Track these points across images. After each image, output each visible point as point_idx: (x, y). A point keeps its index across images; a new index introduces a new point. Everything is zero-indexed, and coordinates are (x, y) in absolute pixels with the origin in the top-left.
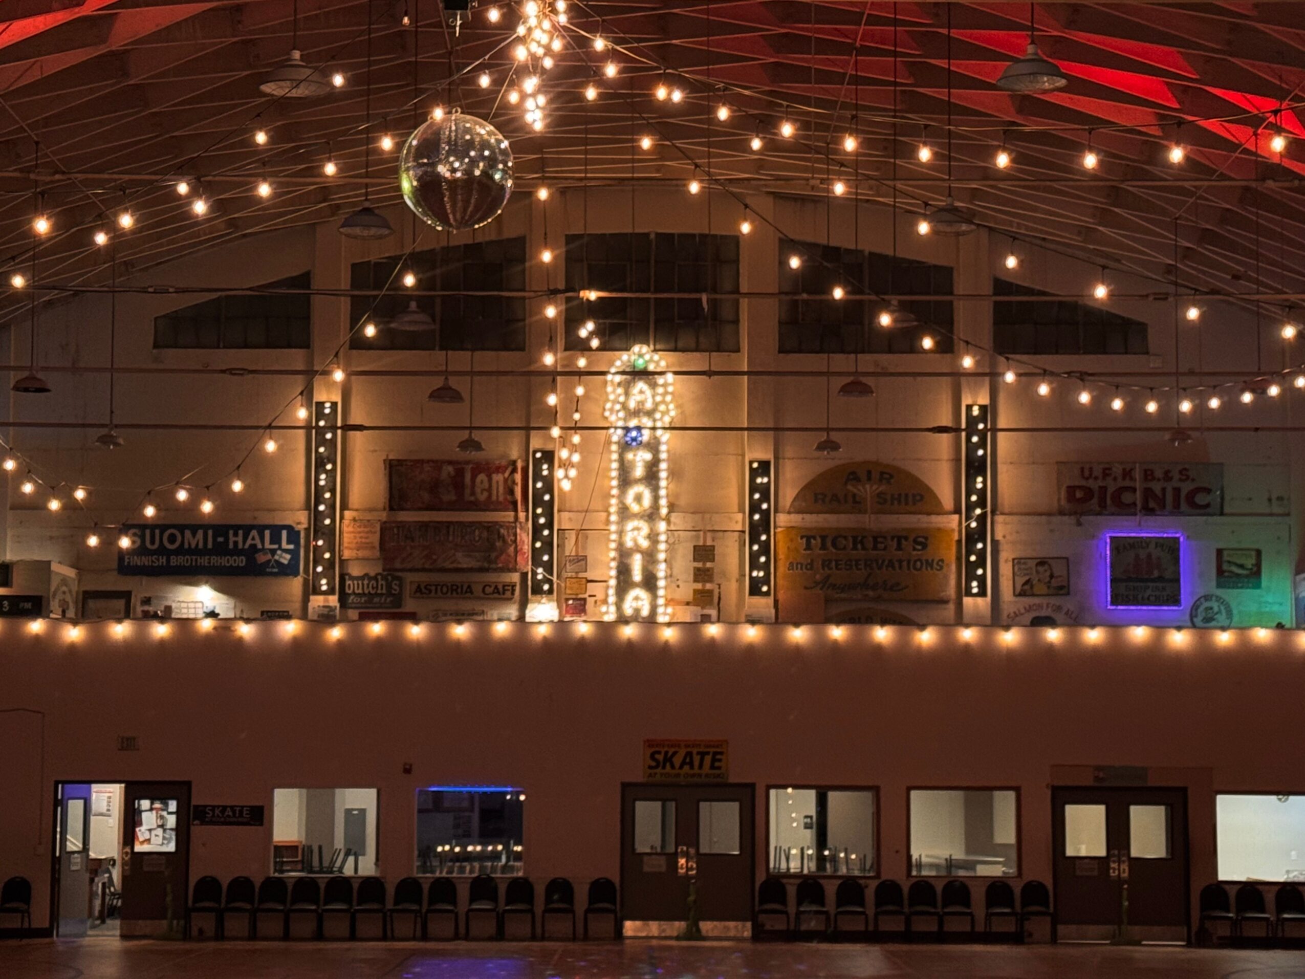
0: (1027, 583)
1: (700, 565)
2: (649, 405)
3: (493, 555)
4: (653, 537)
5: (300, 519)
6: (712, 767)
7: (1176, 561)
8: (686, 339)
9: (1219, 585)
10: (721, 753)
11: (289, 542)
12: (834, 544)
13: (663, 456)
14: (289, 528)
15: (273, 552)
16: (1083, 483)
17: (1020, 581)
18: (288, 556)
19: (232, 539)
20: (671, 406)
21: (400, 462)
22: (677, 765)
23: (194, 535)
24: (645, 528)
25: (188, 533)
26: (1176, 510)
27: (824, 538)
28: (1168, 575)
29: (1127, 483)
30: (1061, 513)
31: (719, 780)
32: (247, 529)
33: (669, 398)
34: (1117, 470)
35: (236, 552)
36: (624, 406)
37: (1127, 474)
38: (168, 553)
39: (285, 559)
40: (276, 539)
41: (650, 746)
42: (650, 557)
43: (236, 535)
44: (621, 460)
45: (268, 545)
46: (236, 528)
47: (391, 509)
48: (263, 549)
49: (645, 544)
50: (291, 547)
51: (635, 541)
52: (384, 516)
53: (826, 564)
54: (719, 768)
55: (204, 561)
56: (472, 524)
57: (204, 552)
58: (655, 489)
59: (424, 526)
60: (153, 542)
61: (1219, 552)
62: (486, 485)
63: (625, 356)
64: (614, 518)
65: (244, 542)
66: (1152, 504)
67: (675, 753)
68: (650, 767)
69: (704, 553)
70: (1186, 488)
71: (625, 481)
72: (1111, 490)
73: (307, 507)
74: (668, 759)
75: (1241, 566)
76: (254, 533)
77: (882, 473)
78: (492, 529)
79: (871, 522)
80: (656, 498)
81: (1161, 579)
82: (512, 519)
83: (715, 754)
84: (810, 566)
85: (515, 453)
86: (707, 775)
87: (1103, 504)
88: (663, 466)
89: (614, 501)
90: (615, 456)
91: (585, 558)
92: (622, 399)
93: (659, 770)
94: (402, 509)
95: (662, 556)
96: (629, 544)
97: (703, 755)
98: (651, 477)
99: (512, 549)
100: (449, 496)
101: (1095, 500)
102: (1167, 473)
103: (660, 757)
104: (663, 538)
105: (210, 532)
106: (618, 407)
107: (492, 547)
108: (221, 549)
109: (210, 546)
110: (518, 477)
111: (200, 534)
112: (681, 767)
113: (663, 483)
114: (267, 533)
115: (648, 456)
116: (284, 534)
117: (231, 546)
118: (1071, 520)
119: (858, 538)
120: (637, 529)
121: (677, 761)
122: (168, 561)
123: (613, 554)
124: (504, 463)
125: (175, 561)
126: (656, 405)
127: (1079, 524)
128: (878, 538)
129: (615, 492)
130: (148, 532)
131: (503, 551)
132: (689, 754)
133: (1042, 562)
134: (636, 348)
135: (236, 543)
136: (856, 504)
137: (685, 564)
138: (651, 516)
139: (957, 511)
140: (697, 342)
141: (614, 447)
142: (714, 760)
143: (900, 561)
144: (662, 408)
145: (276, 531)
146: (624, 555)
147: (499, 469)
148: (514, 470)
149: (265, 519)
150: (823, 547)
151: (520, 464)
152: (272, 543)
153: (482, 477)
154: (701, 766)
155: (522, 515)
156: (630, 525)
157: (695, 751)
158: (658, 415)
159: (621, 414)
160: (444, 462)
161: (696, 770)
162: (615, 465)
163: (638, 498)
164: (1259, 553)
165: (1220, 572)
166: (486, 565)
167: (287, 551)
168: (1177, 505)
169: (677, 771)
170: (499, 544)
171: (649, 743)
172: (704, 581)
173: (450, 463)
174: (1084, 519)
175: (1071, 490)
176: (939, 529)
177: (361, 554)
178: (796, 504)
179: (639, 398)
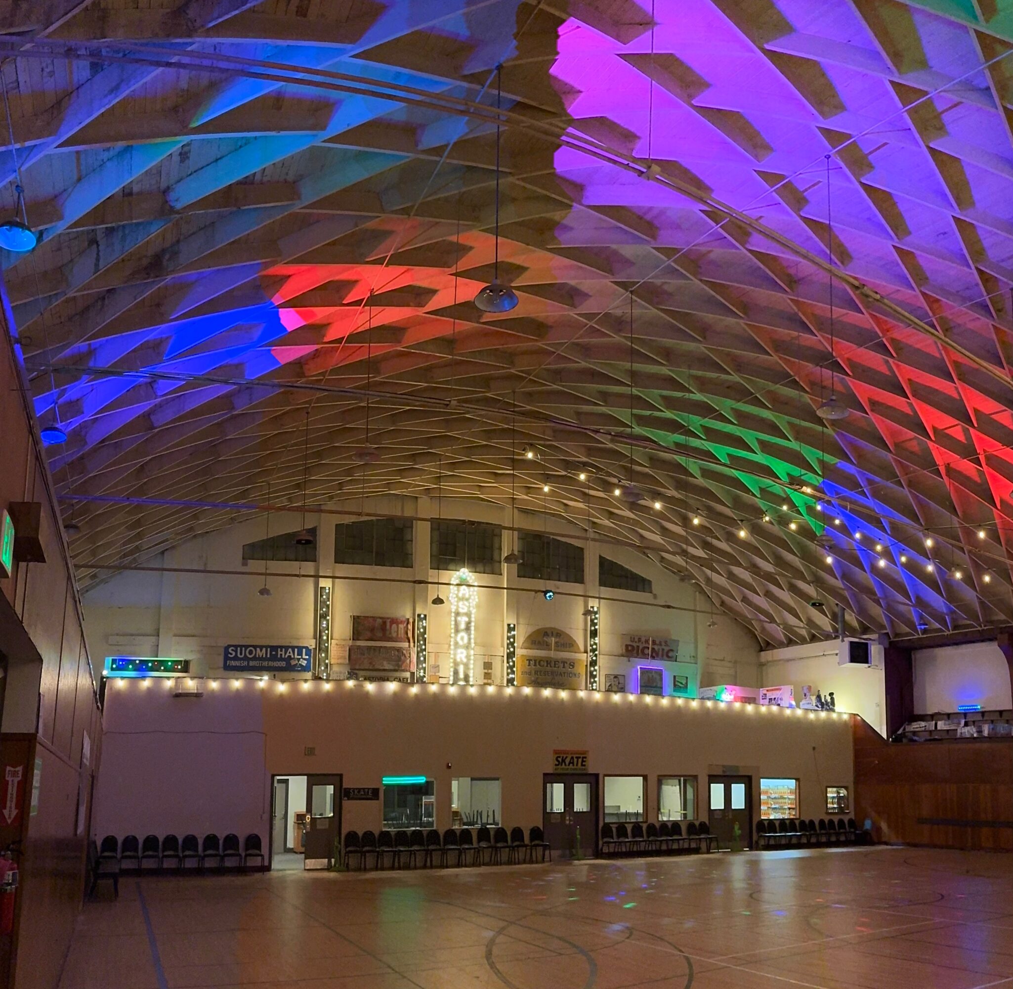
0: (610, 685)
1: (486, 671)
2: (467, 596)
3: (400, 663)
4: (468, 657)
5: (311, 644)
6: (582, 765)
7: (661, 679)
8: (480, 567)
9: (674, 691)
10: (585, 758)
11: (306, 655)
12: (540, 665)
13: (473, 619)
14: (306, 648)
15: (299, 660)
16: (631, 644)
17: (608, 684)
18: (306, 662)
19: (279, 653)
20: (476, 597)
21: (358, 617)
22: (567, 763)
23: (261, 651)
24: (465, 652)
25: (258, 649)
26: (662, 659)
27: (535, 661)
28: (659, 685)
29: (647, 645)
30: (622, 655)
31: (584, 772)
32: (287, 648)
33: (475, 593)
34: (643, 639)
35: (281, 659)
36: (457, 596)
37: (647, 641)
38: (248, 659)
39: (304, 663)
40: (300, 653)
41: (556, 753)
42: (466, 666)
43: (281, 651)
44: (456, 621)
45: (296, 656)
46: (281, 647)
47: (353, 639)
48: (294, 658)
49: (465, 660)
50: (307, 657)
51: (461, 659)
52: (350, 643)
53: (536, 672)
54: (585, 765)
55: (265, 664)
56: (390, 648)
57: (266, 659)
58: (469, 635)
59: (369, 648)
60: (241, 654)
61: (675, 677)
62: (396, 629)
63: (457, 573)
64: (452, 647)
65: (285, 654)
66: (654, 655)
67: (566, 757)
68: (556, 765)
69: (488, 666)
70: (666, 649)
71: (457, 631)
72: (641, 647)
73: (315, 637)
74: (563, 761)
75: (681, 683)
76: (290, 650)
77: (557, 633)
78: (399, 650)
79: (552, 654)
80: (470, 639)
81: (656, 687)
82: (407, 646)
83: (583, 758)
84: (530, 673)
85: (408, 615)
86: (580, 769)
87: (638, 654)
88: (473, 624)
89: (452, 640)
90: (453, 619)
91: (438, 666)
92: (456, 592)
93: (559, 767)
94: (358, 640)
95: (472, 666)
96: (458, 660)
97: (578, 758)
98: (468, 629)
99: (408, 661)
100: (380, 634)
101: (635, 652)
102: (660, 642)
103: (560, 759)
104: (472, 657)
105: (269, 649)
106: (455, 596)
107: (399, 659)
108: (274, 658)
109: (268, 656)
110: (410, 627)
111: (264, 650)
112: (569, 765)
113: (473, 632)
114: (296, 650)
115: (467, 619)
116: (304, 650)
117: (279, 656)
118: (625, 659)
119: (548, 661)
120: (462, 653)
121: (567, 761)
122: (248, 664)
123: (452, 665)
124: (404, 619)
125: (252, 663)
126: (470, 596)
127: (629, 661)
128: (556, 662)
129: (453, 635)
130: (239, 649)
131: (404, 662)
132: (572, 758)
133: (616, 677)
134: (463, 570)
135: (281, 655)
136: (547, 646)
137: (481, 671)
138: (467, 647)
139: (586, 652)
140: (484, 570)
141: (453, 614)
142: (583, 761)
143: (564, 673)
144: (472, 597)
145: (300, 649)
146: (456, 664)
147: (402, 622)
148: (408, 623)
149: (295, 643)
150: (535, 665)
151: (411, 620)
152: (298, 655)
153: (394, 626)
154: (577, 765)
155: (412, 644)
156: (459, 651)
157: (575, 756)
158: (471, 601)
159: (456, 599)
160: (377, 618)
161: (575, 767)
162: (453, 623)
163: (462, 638)
164: (687, 678)
165: (675, 685)
166: (397, 668)
167: (305, 659)
168: (662, 656)
169: (567, 767)
170: (403, 658)
171: (556, 752)
172: (488, 679)
173: (381, 618)
174: (631, 659)
175: (627, 646)
176: (579, 660)
177: (339, 661)
178: (525, 645)
179: (464, 592)
